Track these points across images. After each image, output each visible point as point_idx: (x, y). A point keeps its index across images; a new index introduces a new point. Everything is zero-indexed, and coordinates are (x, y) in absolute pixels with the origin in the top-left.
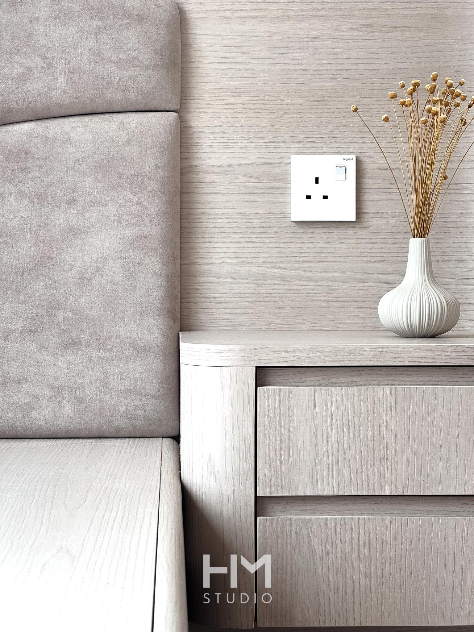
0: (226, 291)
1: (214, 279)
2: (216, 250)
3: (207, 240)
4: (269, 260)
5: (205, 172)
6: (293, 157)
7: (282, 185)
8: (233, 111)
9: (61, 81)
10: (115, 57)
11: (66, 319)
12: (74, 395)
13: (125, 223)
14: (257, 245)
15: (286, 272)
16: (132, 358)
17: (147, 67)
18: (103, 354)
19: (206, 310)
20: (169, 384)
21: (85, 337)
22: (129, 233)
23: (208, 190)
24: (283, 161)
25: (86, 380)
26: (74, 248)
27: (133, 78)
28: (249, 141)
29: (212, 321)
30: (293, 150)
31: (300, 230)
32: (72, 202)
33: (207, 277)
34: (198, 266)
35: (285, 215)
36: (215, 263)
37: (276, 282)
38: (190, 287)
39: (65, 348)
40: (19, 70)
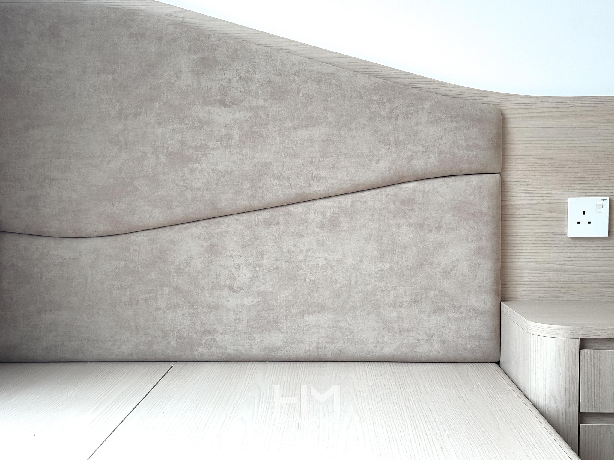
0: (527, 278)
1: (520, 271)
2: (521, 254)
3: (516, 248)
4: (553, 260)
5: (515, 208)
6: (569, 199)
7: (561, 215)
8: (532, 172)
9: (434, 159)
10: (465, 144)
11: (435, 295)
12: (440, 339)
13: (470, 240)
14: (547, 251)
15: (564, 267)
16: (474, 318)
18: (457, 315)
19: (515, 289)
20: (495, 333)
21: (447, 306)
22: (473, 246)
23: (516, 219)
24: (563, 201)
25: (447, 330)
26: (440, 255)
27: (476, 156)
28: (541, 189)
29: (518, 295)
30: (570, 195)
31: (573, 242)
32: (439, 228)
33: (515, 269)
34: (511, 263)
35: (564, 233)
36: (520, 262)
37: (558, 272)
38: (506, 275)
39: (434, 312)
40: (410, 153)
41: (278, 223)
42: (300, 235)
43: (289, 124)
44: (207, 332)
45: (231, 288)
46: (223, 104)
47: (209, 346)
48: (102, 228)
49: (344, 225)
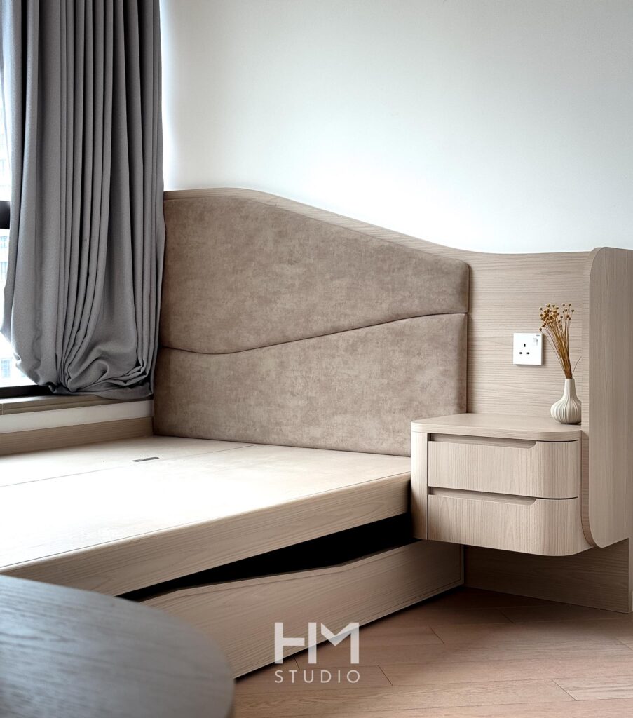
0: (486, 396)
1: (482, 390)
2: (483, 377)
3: (478, 372)
4: (505, 382)
5: (478, 340)
6: (515, 334)
9: (417, 302)
10: (437, 291)
11: (416, 405)
13: (439, 364)
15: (512, 388)
17: (450, 295)
19: (477, 404)
21: (424, 414)
22: (441, 368)
23: (479, 349)
24: (510, 336)
26: (420, 375)
27: (444, 300)
28: (497, 326)
30: (515, 331)
31: (518, 368)
32: (419, 354)
33: (478, 389)
34: (474, 384)
35: (511, 361)
36: (482, 383)
37: (509, 393)
38: (472, 393)
40: (401, 297)
41: (320, 348)
42: (333, 356)
43: (328, 276)
44: (277, 424)
45: (292, 393)
46: (290, 263)
47: (278, 434)
48: (222, 348)
49: (360, 350)
